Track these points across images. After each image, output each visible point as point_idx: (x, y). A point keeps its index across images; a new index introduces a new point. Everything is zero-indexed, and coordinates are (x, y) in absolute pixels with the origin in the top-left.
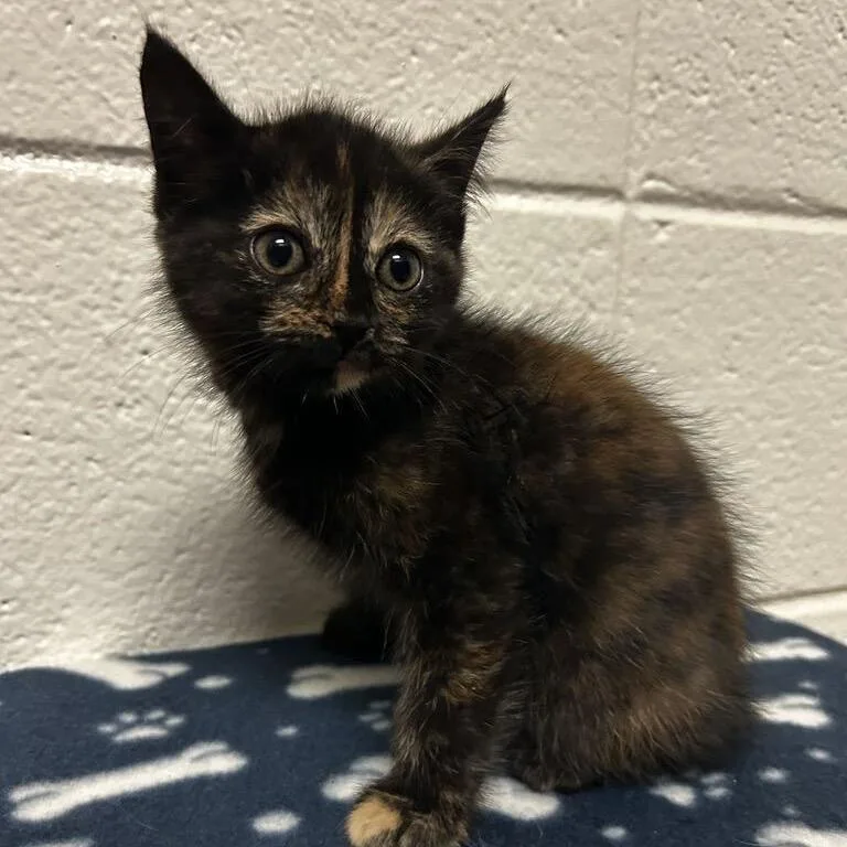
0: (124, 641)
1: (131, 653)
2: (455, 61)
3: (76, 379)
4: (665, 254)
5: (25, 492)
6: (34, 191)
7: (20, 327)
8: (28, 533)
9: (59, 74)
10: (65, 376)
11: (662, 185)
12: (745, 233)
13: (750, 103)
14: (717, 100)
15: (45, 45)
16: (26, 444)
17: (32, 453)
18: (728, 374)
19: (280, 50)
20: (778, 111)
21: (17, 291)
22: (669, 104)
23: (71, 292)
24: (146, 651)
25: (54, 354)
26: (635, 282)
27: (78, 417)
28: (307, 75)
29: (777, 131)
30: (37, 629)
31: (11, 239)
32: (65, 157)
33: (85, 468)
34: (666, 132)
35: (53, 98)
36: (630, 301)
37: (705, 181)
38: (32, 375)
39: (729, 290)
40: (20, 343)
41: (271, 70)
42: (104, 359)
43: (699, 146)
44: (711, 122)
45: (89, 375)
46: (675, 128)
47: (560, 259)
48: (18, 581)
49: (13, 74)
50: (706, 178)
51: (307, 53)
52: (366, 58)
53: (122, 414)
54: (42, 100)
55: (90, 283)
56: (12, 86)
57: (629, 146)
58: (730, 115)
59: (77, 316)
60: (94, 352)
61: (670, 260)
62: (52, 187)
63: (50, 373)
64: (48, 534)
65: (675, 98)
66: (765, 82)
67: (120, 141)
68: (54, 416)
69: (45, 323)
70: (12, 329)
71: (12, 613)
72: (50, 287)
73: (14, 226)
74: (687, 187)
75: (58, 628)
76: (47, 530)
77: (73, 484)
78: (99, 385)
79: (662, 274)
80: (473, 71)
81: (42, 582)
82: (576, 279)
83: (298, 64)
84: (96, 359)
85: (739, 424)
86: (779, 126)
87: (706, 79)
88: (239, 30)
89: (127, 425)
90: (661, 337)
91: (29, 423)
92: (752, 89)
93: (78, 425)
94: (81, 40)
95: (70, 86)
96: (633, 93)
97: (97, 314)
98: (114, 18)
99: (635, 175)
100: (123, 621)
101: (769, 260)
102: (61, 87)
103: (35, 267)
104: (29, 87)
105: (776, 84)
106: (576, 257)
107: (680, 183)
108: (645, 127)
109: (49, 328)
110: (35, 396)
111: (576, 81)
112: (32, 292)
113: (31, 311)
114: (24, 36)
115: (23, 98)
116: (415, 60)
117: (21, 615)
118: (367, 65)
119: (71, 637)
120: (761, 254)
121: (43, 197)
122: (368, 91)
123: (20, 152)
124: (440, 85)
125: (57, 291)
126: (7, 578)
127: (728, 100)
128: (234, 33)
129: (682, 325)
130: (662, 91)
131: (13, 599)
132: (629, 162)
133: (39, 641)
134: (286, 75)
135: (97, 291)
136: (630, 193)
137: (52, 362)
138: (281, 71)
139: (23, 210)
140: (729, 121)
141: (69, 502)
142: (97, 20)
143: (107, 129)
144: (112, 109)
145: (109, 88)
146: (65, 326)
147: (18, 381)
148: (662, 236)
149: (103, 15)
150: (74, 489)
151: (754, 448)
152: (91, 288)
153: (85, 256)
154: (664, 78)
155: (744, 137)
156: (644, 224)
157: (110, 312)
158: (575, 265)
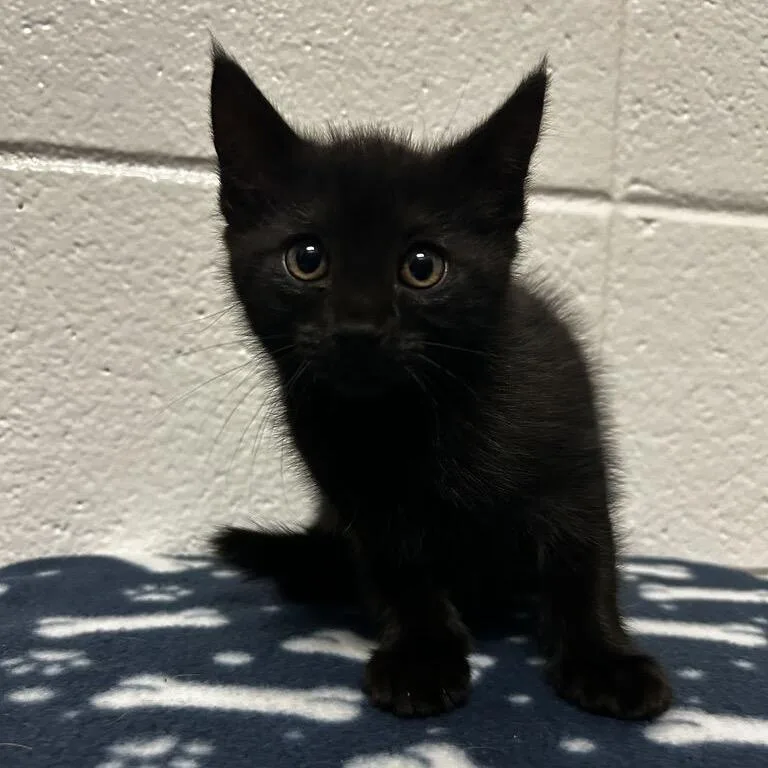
0: (170, 544)
1: (175, 554)
2: (459, 91)
3: (146, 330)
4: (651, 246)
5: (102, 416)
6: (126, 189)
7: (109, 289)
8: (101, 449)
9: (150, 105)
10: (139, 327)
11: (647, 189)
12: (730, 230)
13: (730, 120)
14: (697, 118)
15: (141, 85)
16: (106, 379)
17: (108, 385)
18: (716, 354)
19: (316, 86)
20: (757, 127)
21: (108, 262)
22: (651, 122)
23: (147, 264)
24: (186, 554)
25: (132, 310)
26: (623, 270)
27: (146, 360)
28: (338, 104)
29: (757, 143)
30: (102, 527)
31: (107, 224)
32: (151, 164)
33: (148, 401)
34: (649, 145)
35: (146, 122)
36: (619, 286)
37: (688, 185)
38: (114, 325)
39: (715, 279)
40: (107, 301)
41: (310, 100)
42: (170, 316)
43: (680, 156)
44: (689, 137)
45: (156, 328)
46: (657, 142)
47: (552, 249)
48: (90, 486)
49: (118, 106)
50: (689, 183)
51: (338, 86)
52: (385, 89)
53: (180, 361)
54: (137, 124)
55: (162, 257)
56: (116, 115)
57: (614, 156)
58: (710, 131)
59: (151, 281)
60: (162, 311)
61: (656, 252)
62: (139, 186)
63: (127, 324)
64: (116, 451)
65: (657, 117)
66: (743, 102)
67: (192, 152)
68: (128, 358)
69: (126, 286)
70: (102, 290)
71: (85, 511)
72: (132, 260)
73: (111, 214)
74: (670, 191)
75: (119, 528)
76: (116, 447)
77: (138, 412)
78: (163, 335)
79: (648, 264)
80: (472, 97)
81: (109, 489)
82: (566, 266)
83: (331, 96)
84: (163, 316)
85: (731, 401)
86: (759, 139)
87: (686, 101)
88: (286, 72)
89: (183, 368)
90: (648, 317)
91: (108, 362)
92: (731, 108)
93: (145, 366)
94: (168, 81)
95: (158, 114)
96: (617, 113)
97: (166, 282)
98: (193, 66)
99: (621, 180)
100: (171, 528)
101: (755, 254)
102: (150, 115)
103: (122, 244)
104: (128, 115)
105: (754, 104)
106: (565, 247)
107: (664, 187)
108: (629, 141)
109: (129, 291)
110: (115, 342)
111: (564, 105)
112: (119, 263)
113: (117, 277)
114: (128, 79)
115: (125, 124)
116: (426, 91)
117: (92, 514)
118: (386, 95)
119: (128, 536)
120: (748, 248)
121: (132, 194)
122: (386, 114)
123: (120, 161)
124: (446, 109)
125: (136, 263)
126: (84, 483)
127: (708, 118)
128: (281, 74)
129: (669, 308)
130: (644, 112)
131: (87, 500)
132: (615, 169)
133: (103, 537)
134: (320, 104)
135: (167, 263)
136: (617, 195)
137: (129, 316)
138: (316, 101)
139: (118, 203)
140: (709, 136)
141: (135, 426)
142: (180, 67)
143: (183, 145)
144: (187, 130)
145: (186, 115)
146: (143, 289)
147: (104, 329)
148: (649, 231)
149: (185, 64)
150: (139, 416)
151: (747, 424)
152: (162, 262)
153: (160, 237)
154: (645, 100)
155: (724, 148)
156: (630, 221)
157: (176, 280)
158: (566, 254)
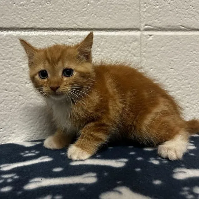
0: (28, 138)
1: (29, 140)
2: (97, 4)
3: (16, 78)
4: (152, 42)
5: (5, 103)
6: (7, 38)
7: (4, 67)
8: (6, 113)
9: (12, 14)
10: (14, 77)
11: (150, 27)
12: (172, 36)
13: (169, 7)
14: (161, 7)
15: (9, 8)
16: (6, 92)
17: (7, 94)
18: (171, 69)
19: (58, 5)
20: (176, 8)
21: (4, 59)
22: (149, 9)
23: (15, 59)
24: (33, 140)
25: (12, 72)
26: (145, 49)
27: (17, 86)
28: (65, 10)
29: (177, 12)
30: (8, 135)
31: (3, 48)
32: (14, 31)
33: (19, 98)
34: (149, 15)
35: (11, 19)
36: (144, 54)
37: (160, 25)
38: (7, 77)
39: (169, 50)
40: (4, 71)
41: (57, 9)
42: (23, 73)
43: (157, 17)
44: (159, 12)
45: (19, 77)
46: (151, 14)
47: (126, 45)
48: (4, 124)
49: (3, 15)
50: (160, 24)
51: (65, 5)
52: (77, 5)
53: (27, 85)
54: (9, 19)
55: (19, 57)
56: (2, 17)
57: (140, 18)
58: (164, 10)
59: (16, 64)
60: (20, 72)
61: (153, 44)
62: (11, 37)
63: (11, 77)
64: (11, 113)
65: (150, 7)
66: (172, 2)
67: (25, 27)
68: (12, 86)
69: (10, 66)
70: (3, 67)
71: (3, 131)
72: (11, 58)
73: (3, 46)
74: (155, 27)
75: (13, 135)
76: (10, 112)
77: (16, 101)
78: (22, 79)
79: (151, 47)
80: (101, 5)
81: (9, 124)
82: (130, 49)
83: (63, 8)
84: (21, 73)
85: (176, 82)
86: (177, 11)
87: (158, 2)
88: (50, 2)
89: (28, 87)
90: (153, 61)
91: (6, 88)
92: (169, 3)
93: (17, 88)
94: (17, 7)
95: (15, 16)
96: (140, 7)
97: (21, 63)
98: (23, 2)
99: (142, 25)
100: (28, 133)
101: (179, 42)
102: (13, 17)
103: (8, 54)
104: (6, 17)
105: (175, 2)
106: (129, 44)
107: (154, 26)
108: (144, 14)
109: (11, 67)
110: (7, 82)
111: (126, 6)
112: (7, 59)
113: (7, 63)
114: (5, 7)
115: (5, 20)
116: (88, 4)
117: (5, 132)
118: (78, 6)
119: (16, 137)
120: (177, 41)
121: (9, 39)
122: (78, 12)
123: (5, 31)
124: (94, 9)
125: (12, 59)
126: (2, 123)
127: (164, 6)
128: (49, 2)
129: (158, 59)
130: (147, 6)
131: (3, 128)
132: (140, 22)
133: (9, 138)
134: (60, 10)
135: (20, 59)
136: (142, 29)
137: (11, 74)
138: (59, 9)
139: (5, 42)
140: (164, 11)
141: (15, 105)
142: (20, 3)
143: (22, 24)
144: (23, 20)
145: (23, 16)
146: (14, 66)
147: (4, 79)
148: (151, 38)
149: (21, 2)
150: (16, 102)
151: (180, 88)
152: (20, 58)
153: (18, 51)
154: (147, 3)
155: (168, 14)
156: (146, 36)
157: (24, 63)
158: (129, 46)
